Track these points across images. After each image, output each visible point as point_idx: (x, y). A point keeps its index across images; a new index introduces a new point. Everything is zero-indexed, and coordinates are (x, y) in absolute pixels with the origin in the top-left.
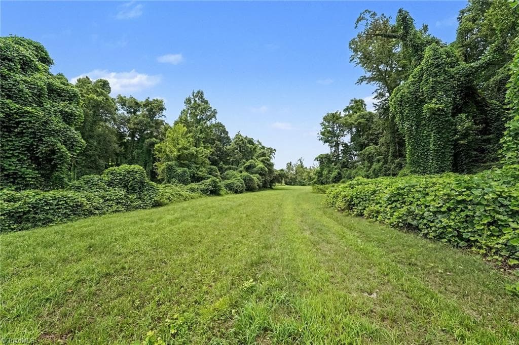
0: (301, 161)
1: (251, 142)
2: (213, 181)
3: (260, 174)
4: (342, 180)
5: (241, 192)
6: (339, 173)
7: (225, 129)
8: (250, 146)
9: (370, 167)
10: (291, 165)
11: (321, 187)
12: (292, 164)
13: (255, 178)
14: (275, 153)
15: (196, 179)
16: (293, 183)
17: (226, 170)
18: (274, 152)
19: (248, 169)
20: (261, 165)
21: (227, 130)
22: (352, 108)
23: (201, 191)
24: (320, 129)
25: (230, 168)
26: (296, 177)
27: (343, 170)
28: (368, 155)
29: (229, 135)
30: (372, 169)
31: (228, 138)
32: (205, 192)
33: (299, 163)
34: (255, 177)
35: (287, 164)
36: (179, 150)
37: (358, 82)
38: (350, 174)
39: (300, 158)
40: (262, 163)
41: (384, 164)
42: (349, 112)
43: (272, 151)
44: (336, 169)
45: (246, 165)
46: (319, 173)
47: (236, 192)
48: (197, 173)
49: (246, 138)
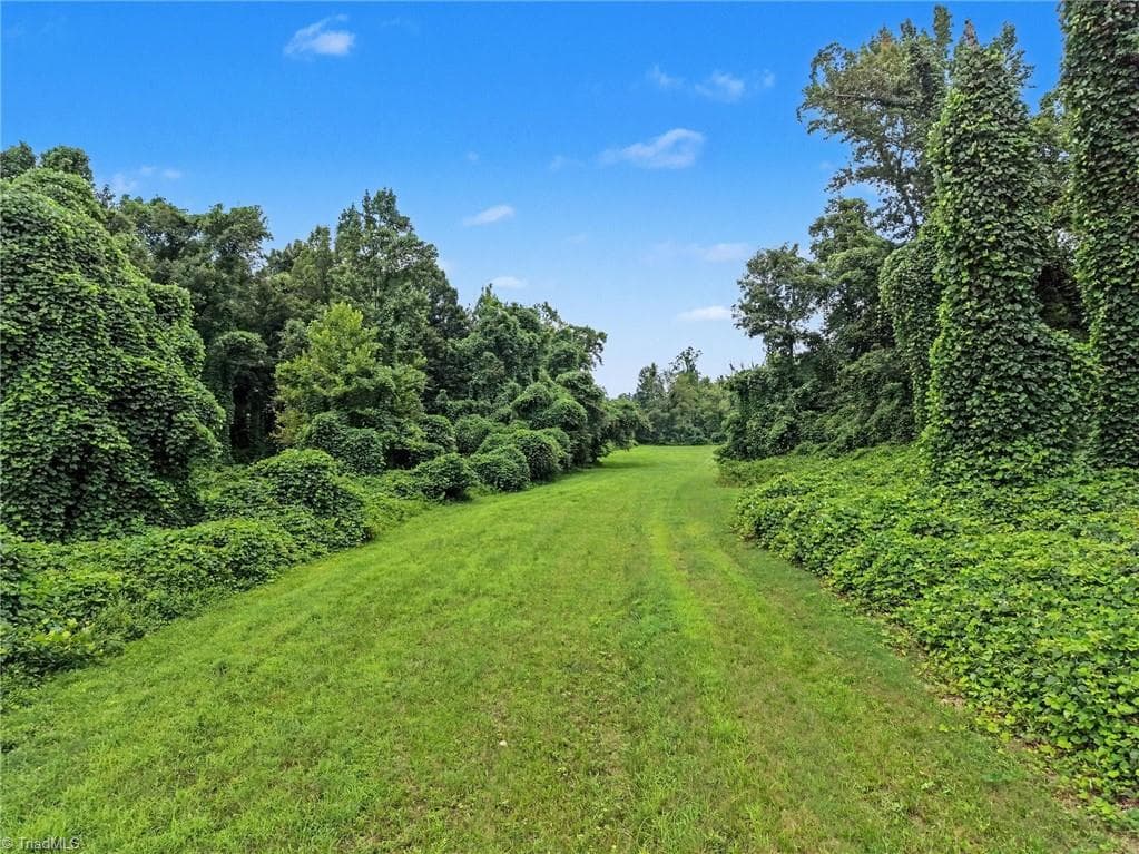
0: (688, 361)
1: (528, 323)
2: (452, 462)
3: (566, 427)
4: (798, 447)
5: (519, 488)
6: (791, 427)
7: (446, 282)
8: (525, 336)
9: (872, 410)
10: (653, 374)
11: (742, 466)
12: (659, 371)
13: (551, 441)
14: (604, 345)
15: (400, 458)
16: (662, 437)
17: (460, 412)
18: (600, 341)
19: (527, 410)
20: (566, 399)
21: (452, 285)
22: (834, 223)
23: (424, 491)
24: (739, 296)
25: (470, 410)
26: (673, 417)
27: (803, 414)
28: (866, 378)
29: (459, 303)
30: (874, 418)
31: (456, 313)
32: (432, 493)
33: (683, 367)
34: (551, 438)
35: (642, 373)
36: (348, 379)
37: (832, 186)
38: (821, 428)
39: (685, 349)
40: (567, 393)
41: (904, 405)
42: (826, 234)
43: (593, 340)
44: (783, 413)
45: (519, 398)
46: (738, 423)
47: (509, 487)
48: (399, 442)
49: (514, 309)
